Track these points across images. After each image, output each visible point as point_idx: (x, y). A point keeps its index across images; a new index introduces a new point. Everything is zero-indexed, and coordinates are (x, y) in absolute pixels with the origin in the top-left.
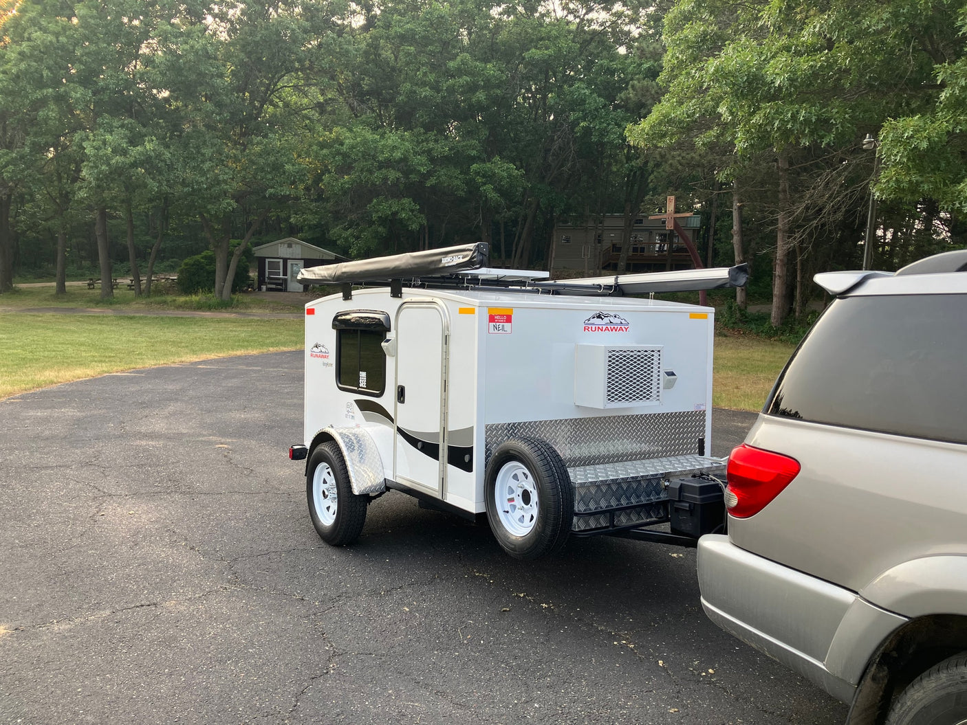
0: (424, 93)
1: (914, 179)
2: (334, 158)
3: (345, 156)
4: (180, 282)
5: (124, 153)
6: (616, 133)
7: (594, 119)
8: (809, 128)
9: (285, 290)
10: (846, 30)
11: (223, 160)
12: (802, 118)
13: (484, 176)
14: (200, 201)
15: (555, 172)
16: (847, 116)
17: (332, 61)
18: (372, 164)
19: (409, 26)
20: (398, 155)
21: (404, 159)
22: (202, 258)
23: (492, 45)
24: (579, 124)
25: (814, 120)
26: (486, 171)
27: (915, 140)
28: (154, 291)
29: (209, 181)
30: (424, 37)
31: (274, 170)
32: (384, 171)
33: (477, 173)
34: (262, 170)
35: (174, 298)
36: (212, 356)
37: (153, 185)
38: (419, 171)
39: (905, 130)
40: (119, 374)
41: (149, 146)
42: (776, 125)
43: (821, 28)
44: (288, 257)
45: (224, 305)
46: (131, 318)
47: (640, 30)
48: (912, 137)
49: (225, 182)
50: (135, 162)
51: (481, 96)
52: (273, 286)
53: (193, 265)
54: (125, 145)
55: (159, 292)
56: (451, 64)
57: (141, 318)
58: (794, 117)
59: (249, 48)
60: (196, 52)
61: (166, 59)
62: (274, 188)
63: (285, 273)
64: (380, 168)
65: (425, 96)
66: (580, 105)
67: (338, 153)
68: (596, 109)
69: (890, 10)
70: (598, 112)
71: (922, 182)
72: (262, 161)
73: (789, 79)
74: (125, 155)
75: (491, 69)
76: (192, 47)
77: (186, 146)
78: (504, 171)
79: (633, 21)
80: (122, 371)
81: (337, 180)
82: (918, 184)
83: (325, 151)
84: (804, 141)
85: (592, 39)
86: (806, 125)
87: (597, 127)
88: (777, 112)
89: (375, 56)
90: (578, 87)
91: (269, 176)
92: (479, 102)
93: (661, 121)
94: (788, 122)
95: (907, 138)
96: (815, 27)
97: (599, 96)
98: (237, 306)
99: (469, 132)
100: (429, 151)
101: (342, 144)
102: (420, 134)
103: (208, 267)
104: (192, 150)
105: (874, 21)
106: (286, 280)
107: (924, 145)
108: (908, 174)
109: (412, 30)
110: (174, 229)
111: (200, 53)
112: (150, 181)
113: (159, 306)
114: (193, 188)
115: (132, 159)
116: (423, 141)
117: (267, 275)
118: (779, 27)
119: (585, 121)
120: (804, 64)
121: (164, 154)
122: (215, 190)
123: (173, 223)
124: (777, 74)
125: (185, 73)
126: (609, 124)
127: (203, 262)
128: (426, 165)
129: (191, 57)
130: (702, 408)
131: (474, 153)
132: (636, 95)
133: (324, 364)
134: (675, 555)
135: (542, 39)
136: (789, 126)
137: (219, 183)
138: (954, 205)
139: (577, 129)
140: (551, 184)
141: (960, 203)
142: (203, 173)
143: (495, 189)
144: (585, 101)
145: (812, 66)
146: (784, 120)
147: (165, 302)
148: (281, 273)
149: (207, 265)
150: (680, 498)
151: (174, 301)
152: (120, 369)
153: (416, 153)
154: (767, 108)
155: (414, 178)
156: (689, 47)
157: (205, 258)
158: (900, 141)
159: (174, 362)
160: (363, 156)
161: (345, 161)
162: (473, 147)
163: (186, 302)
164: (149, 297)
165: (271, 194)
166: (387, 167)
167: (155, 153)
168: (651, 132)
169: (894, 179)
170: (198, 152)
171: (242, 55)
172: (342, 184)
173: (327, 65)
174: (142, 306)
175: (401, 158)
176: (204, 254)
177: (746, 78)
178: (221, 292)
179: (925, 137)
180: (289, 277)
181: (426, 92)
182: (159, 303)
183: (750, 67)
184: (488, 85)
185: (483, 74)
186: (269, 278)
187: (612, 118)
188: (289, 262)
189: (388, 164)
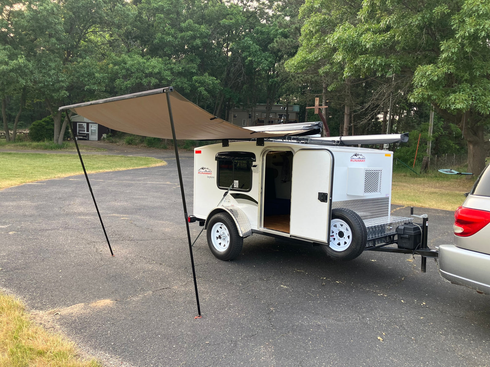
0: (169, 39)
1: (430, 94)
2: (121, 70)
3: (128, 70)
4: (30, 134)
5: (7, 64)
6: (265, 64)
7: (254, 56)
8: (381, 68)
9: (88, 140)
10: (401, 23)
11: (61, 70)
12: (378, 63)
13: (199, 83)
14: (48, 91)
15: (233, 82)
16: (398, 63)
17: (119, 19)
18: (142, 75)
19: (160, 3)
20: (156, 70)
21: (159, 73)
22: (43, 122)
23: (202, 16)
24: (247, 58)
25: (383, 65)
26: (201, 81)
27: (431, 76)
28: (17, 139)
29: (53, 80)
30: (168, 10)
31: (89, 76)
32: (149, 78)
33: (196, 81)
34: (83, 76)
35: (30, 143)
36: (72, 174)
37: (23, 82)
38: (167, 79)
39: (427, 71)
40: (30, 183)
41: (21, 61)
42: (366, 66)
43: (389, 22)
44: (89, 122)
45: (60, 147)
46: (10, 154)
47: (273, 12)
48: (430, 74)
49: (62, 81)
50: (13, 69)
51: (198, 42)
52: (82, 137)
53: (38, 126)
54: (7, 60)
55: (20, 139)
56: (183, 25)
57: (15, 154)
58: (374, 63)
59: (75, 10)
60: (48, 11)
61: (30, 14)
62: (89, 85)
63: (88, 131)
64: (146, 77)
65: (169, 41)
66: (247, 49)
67: (124, 68)
68: (256, 52)
69: (421, 15)
70: (256, 53)
71: (433, 95)
72: (82, 71)
73: (373, 45)
74: (7, 65)
75: (203, 28)
76: (45, 8)
77: (39, 61)
78: (210, 80)
79: (270, 7)
80: (31, 182)
81: (123, 82)
82: (431, 95)
83: (117, 67)
84: (378, 74)
85: (251, 15)
86: (379, 66)
87: (256, 60)
88: (366, 60)
89: (140, 18)
90: (246, 40)
91: (86, 79)
92: (197, 45)
93: (302, 60)
94: (372, 64)
95: (428, 75)
96: (386, 21)
97: (257, 45)
98: (67, 148)
99: (191, 60)
100: (172, 69)
101: (125, 63)
102: (166, 60)
103: (46, 127)
104: (43, 63)
105: (414, 20)
106: (88, 134)
107: (436, 78)
108: (427, 91)
109: (162, 6)
110: (28, 106)
111: (50, 11)
112: (20, 79)
113: (22, 148)
114: (44, 84)
115: (11, 67)
116: (168, 64)
117: (78, 131)
118: (367, 20)
119: (250, 57)
120: (380, 38)
121: (28, 65)
122: (57, 86)
123: (28, 102)
124: (367, 42)
125: (41, 22)
126: (262, 59)
127: (43, 124)
128: (170, 76)
129: (45, 13)
130: (388, 196)
131: (194, 71)
132: (278, 45)
133: (208, 177)
134: (373, 260)
135: (228, 14)
136: (372, 67)
137: (59, 82)
138: (446, 106)
139: (246, 61)
140: (231, 88)
141: (450, 105)
142: (50, 76)
143: (206, 90)
144: (250, 47)
145: (383, 39)
146: (370, 64)
147: (25, 145)
148: (86, 131)
149: (46, 126)
150: (404, 233)
151: (31, 144)
152: (30, 181)
153: (165, 70)
154: (362, 58)
155: (165, 83)
156: (317, 25)
157: (45, 121)
158: (424, 76)
159: (55, 177)
160: (137, 70)
161: (127, 73)
162: (194, 67)
163: (38, 146)
164: (15, 142)
165: (87, 89)
166: (150, 77)
167: (24, 65)
168: (297, 66)
169: (421, 93)
170: (47, 65)
171: (71, 13)
172: (126, 85)
173: (117, 22)
174: (12, 147)
175: (158, 72)
176: (44, 119)
177: (351, 43)
178: (57, 140)
179: (436, 75)
180: (90, 132)
181: (169, 38)
182: (22, 146)
183: (354, 38)
184: (202, 36)
185: (199, 31)
186: (79, 133)
187: (263, 56)
188: (90, 125)
189: (151, 75)
